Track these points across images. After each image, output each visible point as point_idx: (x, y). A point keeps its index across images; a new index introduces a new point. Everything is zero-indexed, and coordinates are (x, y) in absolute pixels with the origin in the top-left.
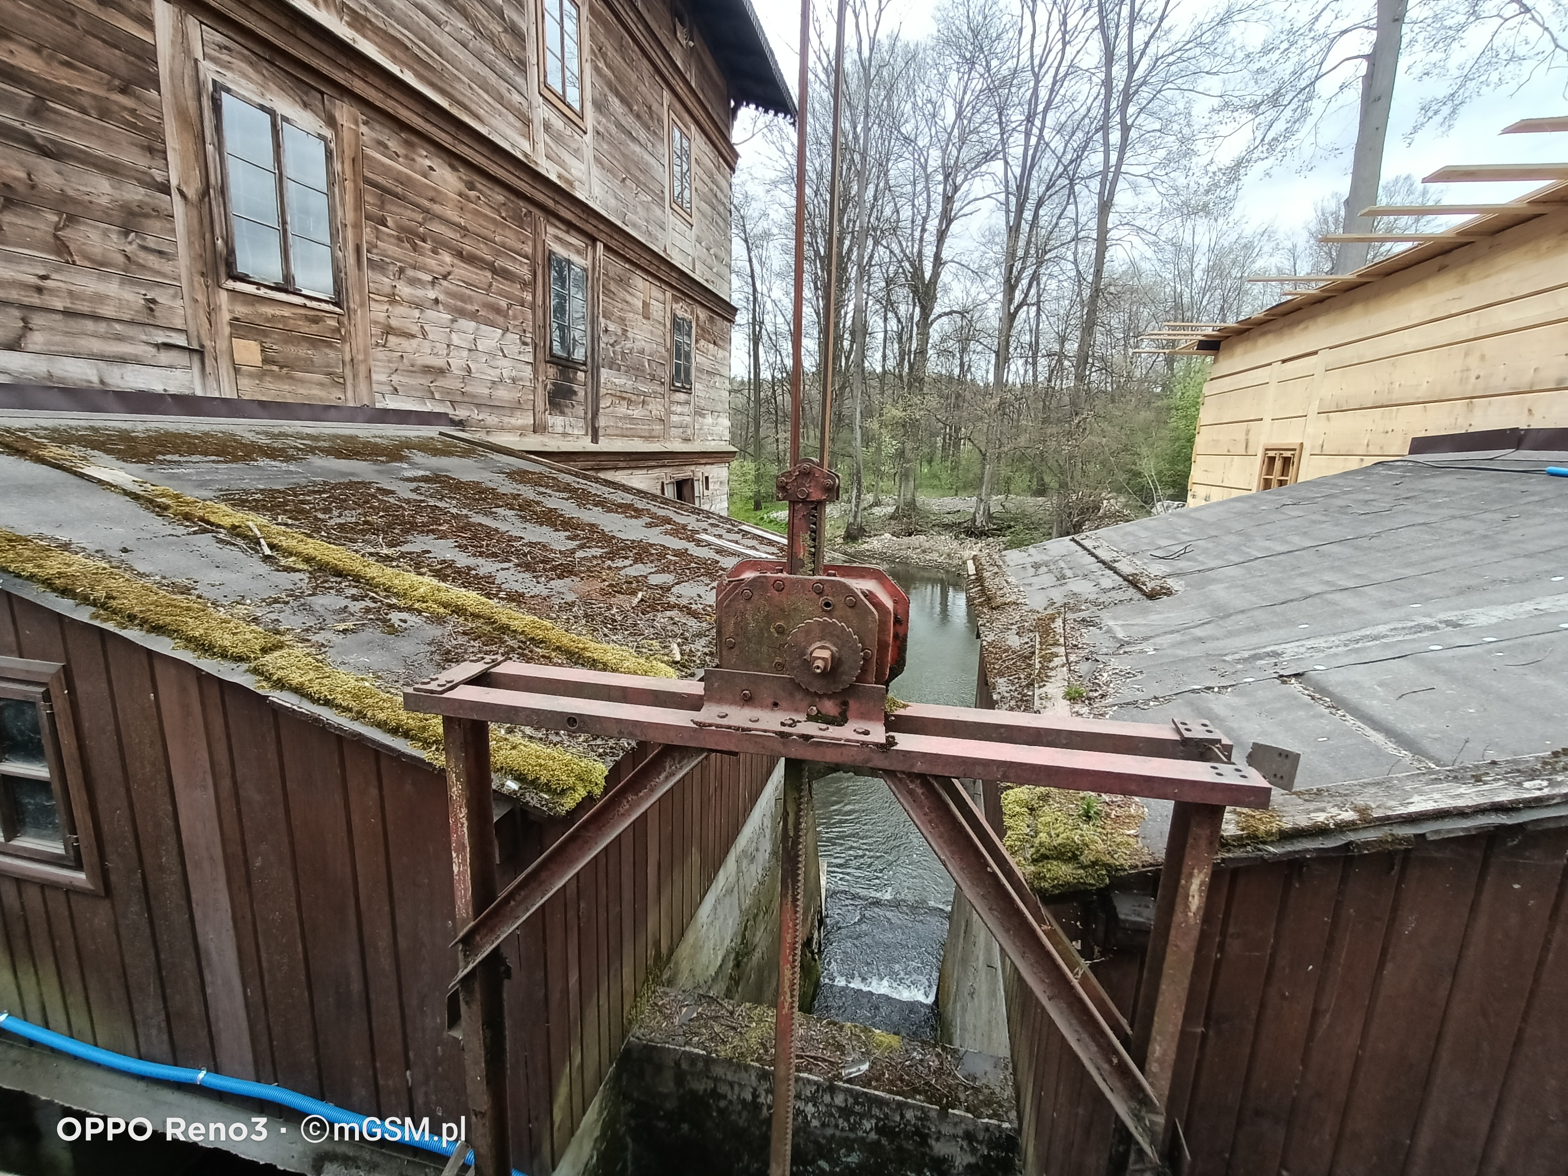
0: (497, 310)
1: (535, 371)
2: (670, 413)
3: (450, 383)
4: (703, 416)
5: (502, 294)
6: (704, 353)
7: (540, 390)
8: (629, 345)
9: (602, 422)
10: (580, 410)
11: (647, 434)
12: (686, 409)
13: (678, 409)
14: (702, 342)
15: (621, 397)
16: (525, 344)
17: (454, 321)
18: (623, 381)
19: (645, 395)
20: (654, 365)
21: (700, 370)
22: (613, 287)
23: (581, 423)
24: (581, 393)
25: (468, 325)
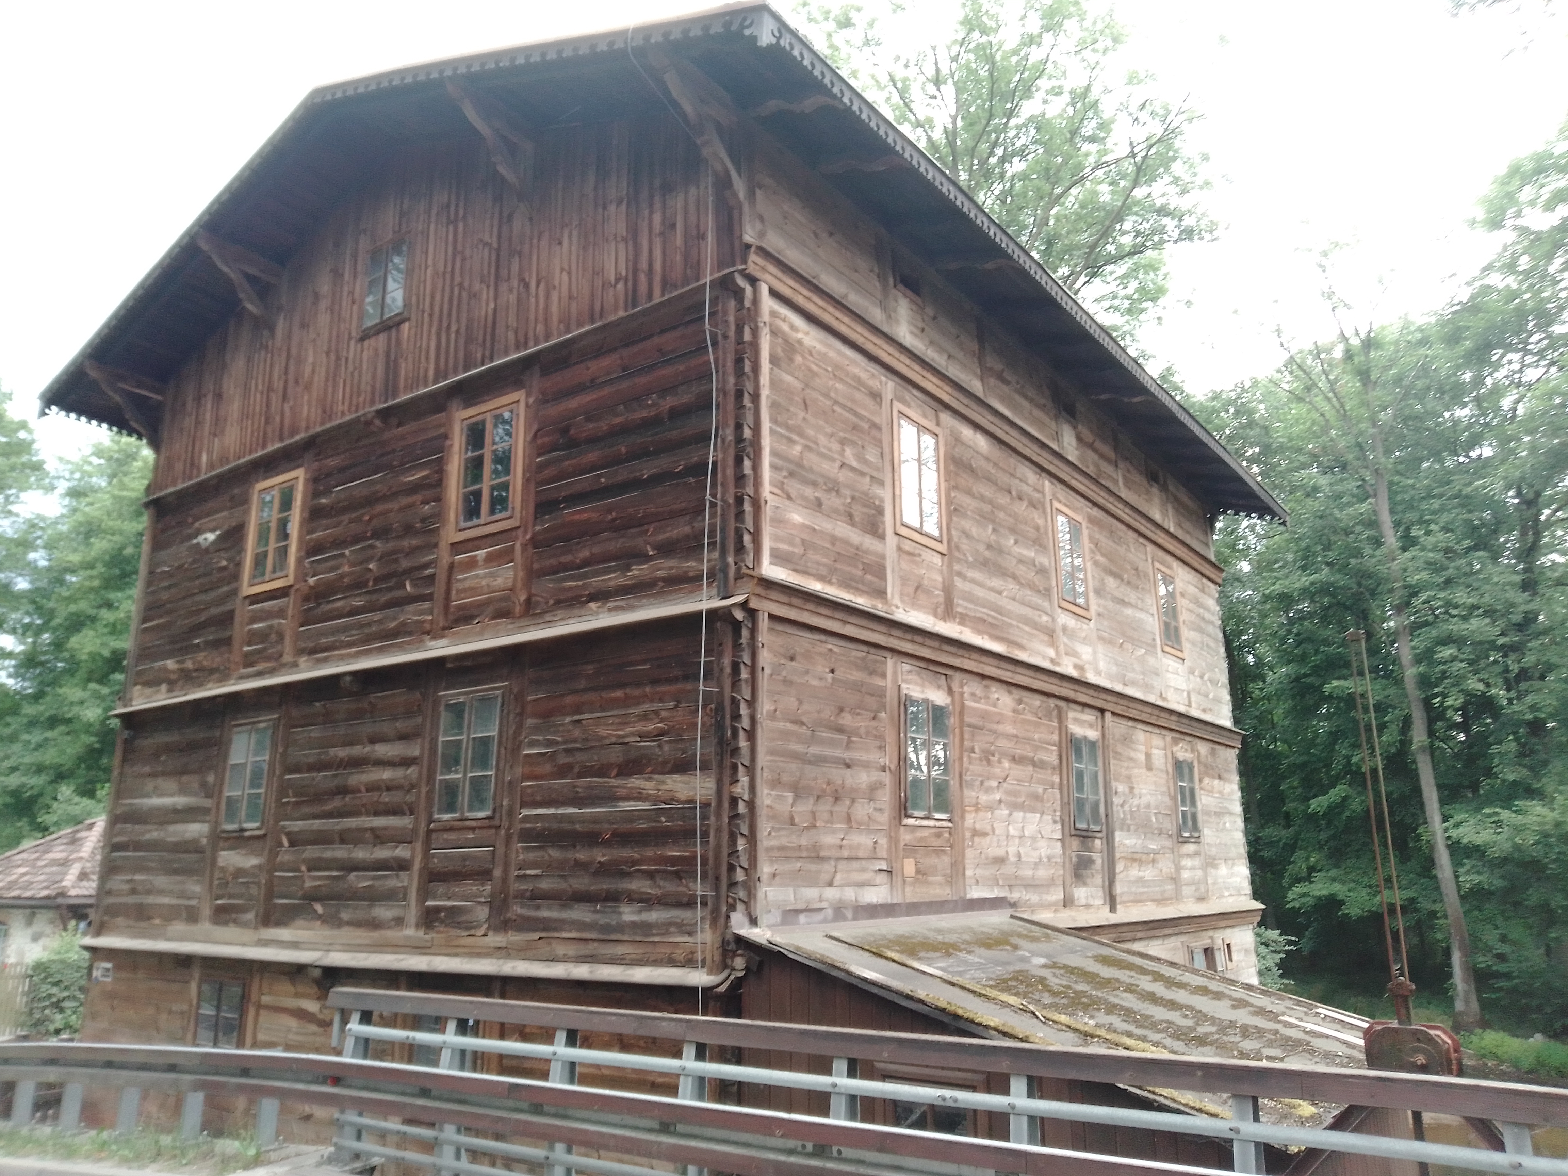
0: (1036, 797)
1: (1063, 846)
2: (1178, 868)
3: (1009, 869)
4: (1215, 867)
5: (1040, 782)
6: (1210, 792)
7: (1067, 865)
8: (1136, 802)
9: (1119, 889)
10: (1098, 880)
11: (1159, 897)
12: (1197, 862)
13: (1187, 862)
14: (1206, 780)
15: (1135, 859)
16: (1055, 822)
17: (1010, 815)
18: (1133, 841)
19: (1156, 853)
20: (1160, 817)
21: (1208, 813)
22: (1119, 749)
23: (1100, 893)
24: (1099, 862)
25: (1018, 815)
